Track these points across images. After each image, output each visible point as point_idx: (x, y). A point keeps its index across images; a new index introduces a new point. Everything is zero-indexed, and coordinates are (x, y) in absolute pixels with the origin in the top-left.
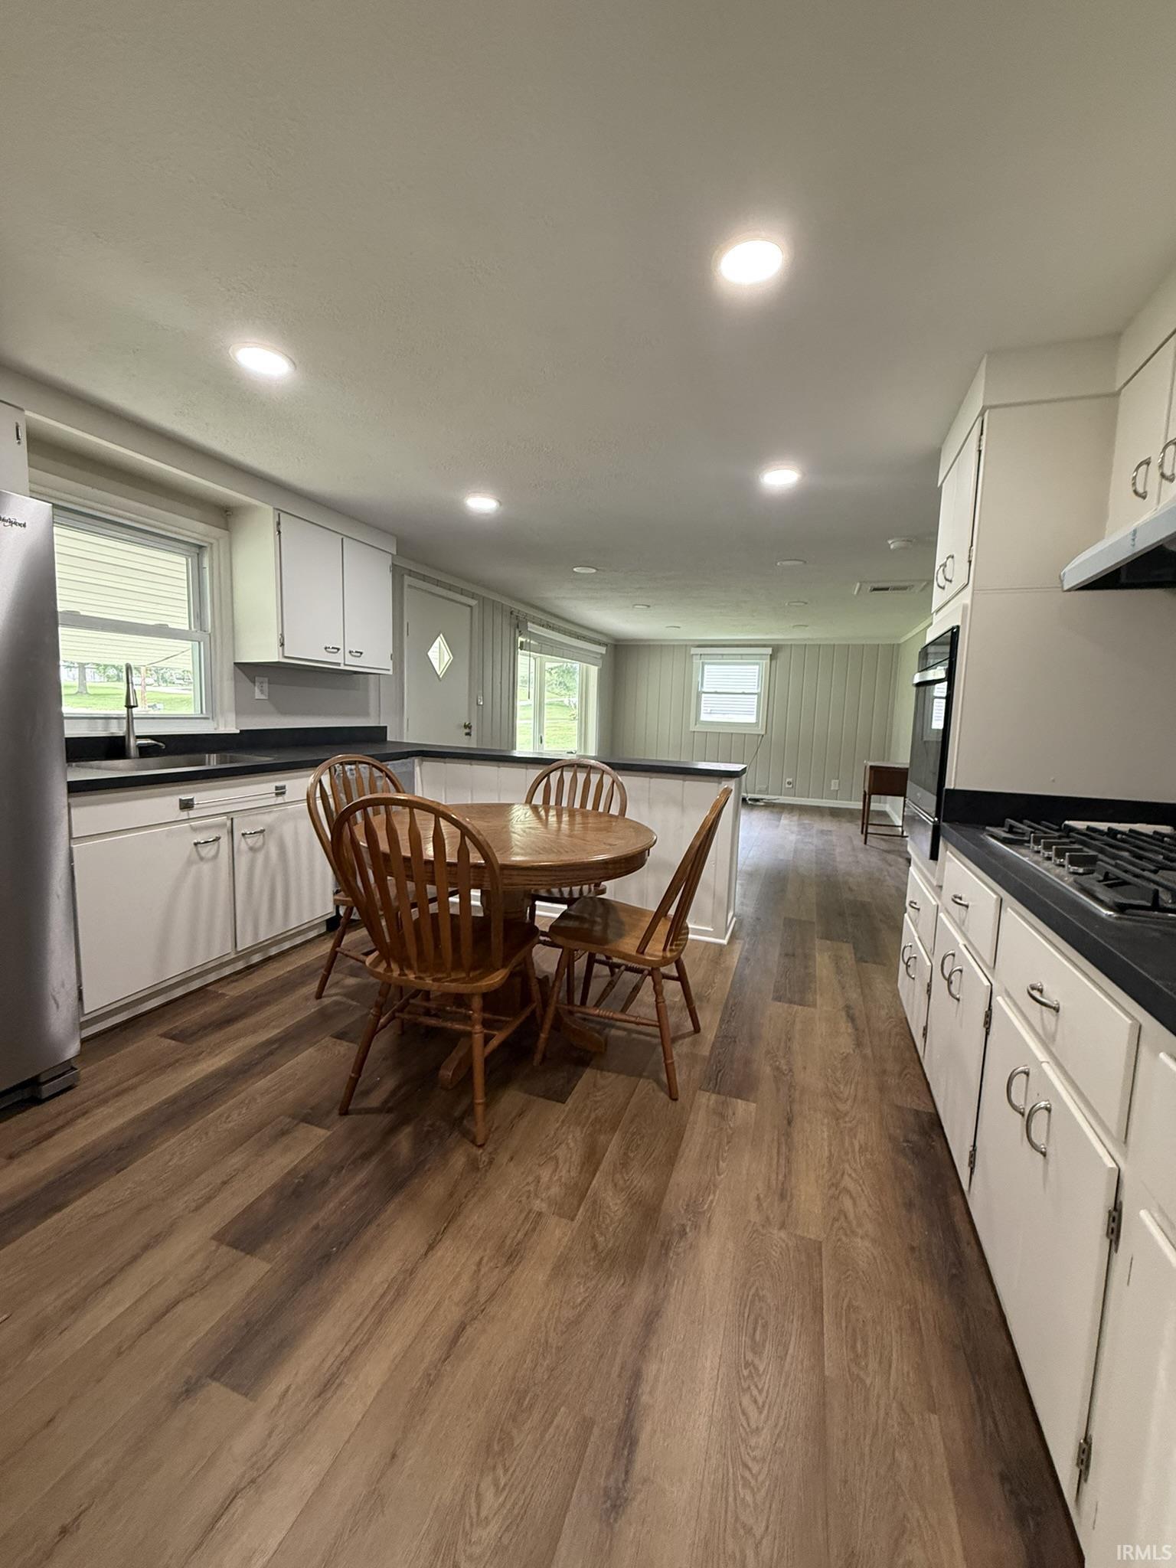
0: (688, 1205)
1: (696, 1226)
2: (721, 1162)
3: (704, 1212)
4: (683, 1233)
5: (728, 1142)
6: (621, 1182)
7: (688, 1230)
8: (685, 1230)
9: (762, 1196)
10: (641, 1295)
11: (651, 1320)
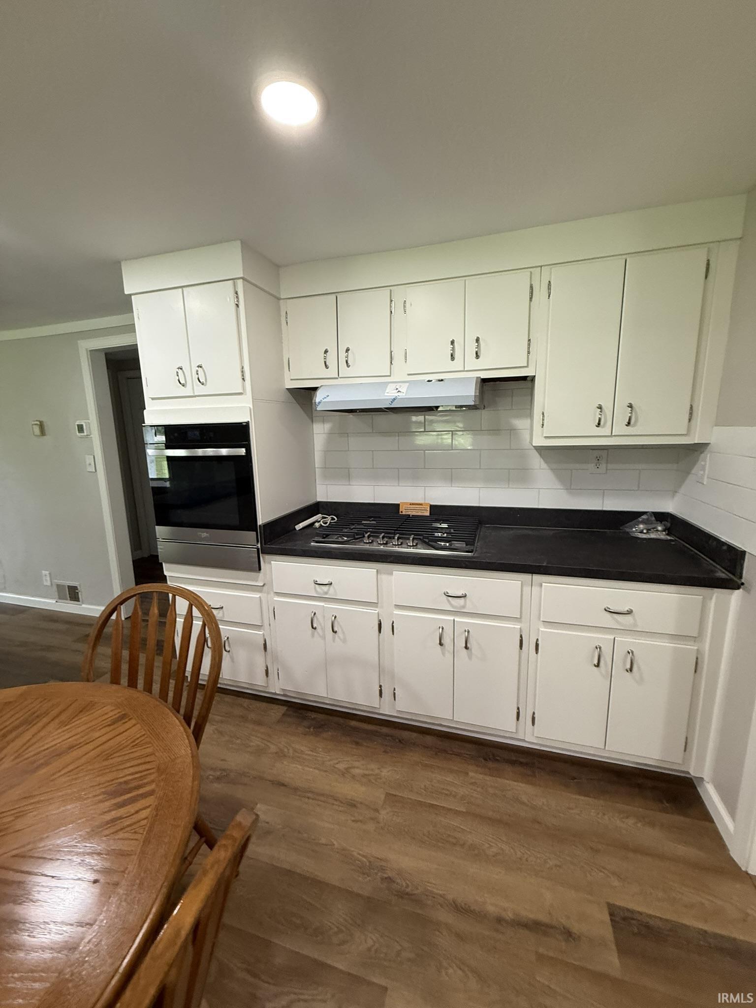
0: (364, 874)
1: (383, 869)
2: (320, 841)
3: (370, 862)
4: (390, 880)
5: (299, 832)
6: (341, 936)
7: (386, 876)
8: (386, 878)
9: (353, 819)
10: (444, 916)
11: (461, 909)
